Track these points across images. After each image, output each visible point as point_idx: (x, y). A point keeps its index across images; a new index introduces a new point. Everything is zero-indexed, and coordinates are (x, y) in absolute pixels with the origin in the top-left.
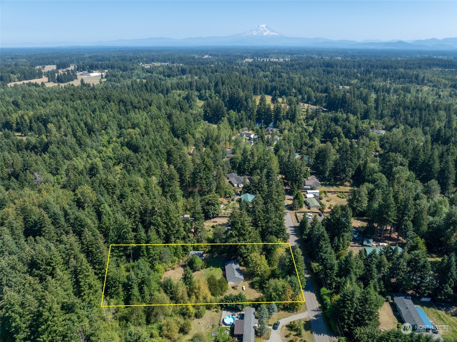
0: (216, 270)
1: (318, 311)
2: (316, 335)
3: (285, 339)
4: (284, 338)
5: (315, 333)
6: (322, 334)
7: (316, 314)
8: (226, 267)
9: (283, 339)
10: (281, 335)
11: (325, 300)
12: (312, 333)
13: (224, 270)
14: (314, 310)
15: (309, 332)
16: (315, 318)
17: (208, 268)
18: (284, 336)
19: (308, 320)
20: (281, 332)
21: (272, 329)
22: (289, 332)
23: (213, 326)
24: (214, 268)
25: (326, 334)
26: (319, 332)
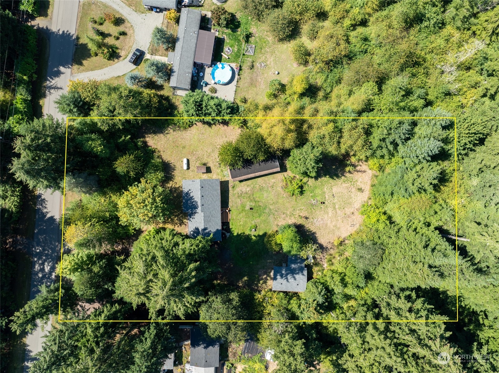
0: (244, 226)
1: (50, 88)
2: (73, 31)
3: (126, 30)
4: (129, 32)
5: (72, 36)
6: (61, 32)
7: (57, 79)
8: (220, 228)
9: (132, 31)
10: (132, 38)
11: (25, 101)
12: (78, 38)
13: (225, 224)
14: (58, 88)
15: (81, 41)
16: (62, 69)
17: (261, 234)
18: (128, 37)
19: (76, 67)
20: (131, 44)
21: (146, 52)
22: (117, 43)
23: (253, 66)
24: (247, 232)
25: (54, 33)
26: (66, 36)
